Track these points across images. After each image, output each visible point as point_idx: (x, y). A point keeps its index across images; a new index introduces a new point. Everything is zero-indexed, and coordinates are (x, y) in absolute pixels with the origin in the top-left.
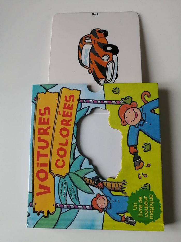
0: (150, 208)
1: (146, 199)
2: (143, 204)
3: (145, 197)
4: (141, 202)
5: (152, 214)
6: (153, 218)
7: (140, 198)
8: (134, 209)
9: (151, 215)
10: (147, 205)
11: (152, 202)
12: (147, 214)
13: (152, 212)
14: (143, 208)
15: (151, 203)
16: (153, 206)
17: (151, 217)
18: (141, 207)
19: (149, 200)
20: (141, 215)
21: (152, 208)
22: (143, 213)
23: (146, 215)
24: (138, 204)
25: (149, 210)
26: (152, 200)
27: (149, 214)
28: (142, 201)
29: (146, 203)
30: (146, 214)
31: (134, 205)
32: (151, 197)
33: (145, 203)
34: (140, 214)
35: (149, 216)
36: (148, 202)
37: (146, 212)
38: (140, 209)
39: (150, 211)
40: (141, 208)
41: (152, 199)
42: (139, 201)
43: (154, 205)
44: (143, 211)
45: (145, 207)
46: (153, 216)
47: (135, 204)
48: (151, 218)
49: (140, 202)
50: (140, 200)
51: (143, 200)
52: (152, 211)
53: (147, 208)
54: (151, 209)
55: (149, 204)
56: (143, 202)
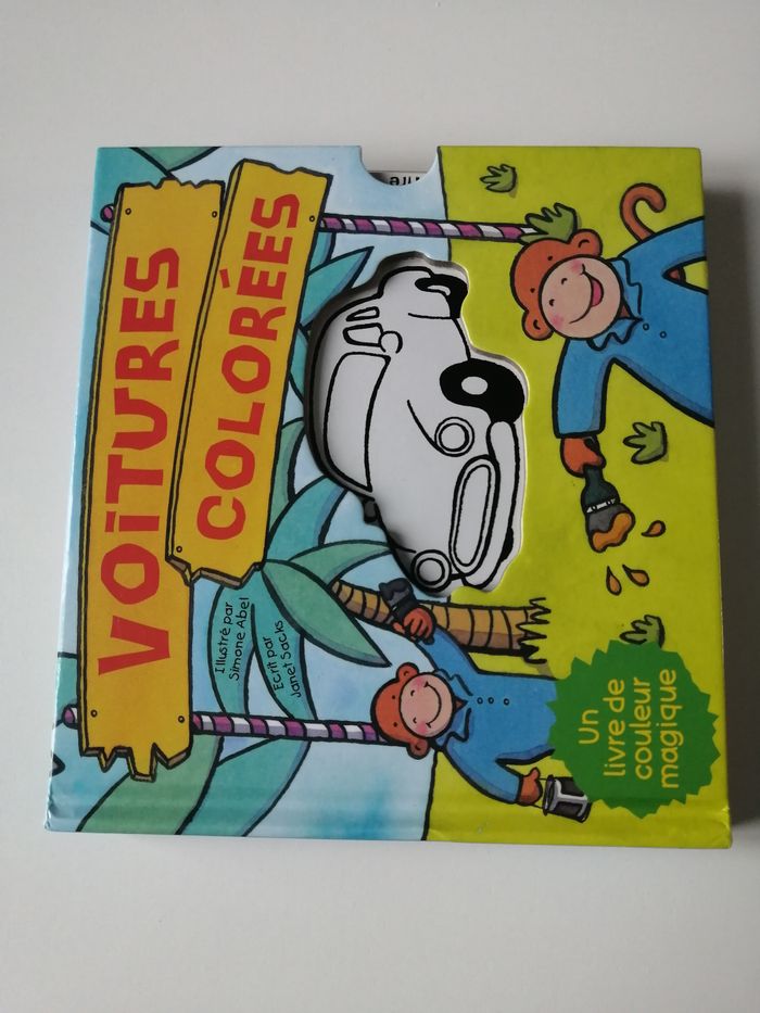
0: (664, 733)
1: (646, 692)
2: (628, 716)
3: (637, 682)
4: (617, 704)
5: (671, 764)
6: (676, 786)
7: (616, 688)
8: (581, 742)
9: (668, 771)
10: (645, 722)
11: (675, 708)
12: (648, 764)
13: (670, 755)
14: (630, 737)
15: (669, 712)
16: (675, 724)
17: (669, 781)
18: (616, 728)
19: (657, 694)
20: (619, 770)
21: (673, 733)
22: (629, 762)
23: (644, 772)
24: (605, 716)
25: (656, 746)
26: (670, 695)
27: (657, 763)
28: (622, 700)
29: (642, 713)
30: (643, 765)
31: (585, 722)
32: (668, 679)
33: (639, 711)
34: (614, 762)
35: (657, 775)
36: (655, 704)
37: (644, 755)
38: (612, 742)
39: (665, 751)
40: (618, 733)
41: (672, 690)
42: (611, 700)
43: (682, 722)
44: (630, 749)
45: (637, 732)
46: (676, 775)
47: (589, 717)
48: (665, 785)
49: (612, 708)
50: (611, 696)
51: (630, 695)
52: (673, 751)
53: (646, 733)
54: (669, 738)
55: (656, 717)
56: (630, 706)
